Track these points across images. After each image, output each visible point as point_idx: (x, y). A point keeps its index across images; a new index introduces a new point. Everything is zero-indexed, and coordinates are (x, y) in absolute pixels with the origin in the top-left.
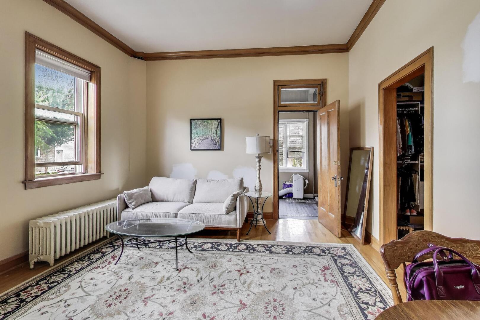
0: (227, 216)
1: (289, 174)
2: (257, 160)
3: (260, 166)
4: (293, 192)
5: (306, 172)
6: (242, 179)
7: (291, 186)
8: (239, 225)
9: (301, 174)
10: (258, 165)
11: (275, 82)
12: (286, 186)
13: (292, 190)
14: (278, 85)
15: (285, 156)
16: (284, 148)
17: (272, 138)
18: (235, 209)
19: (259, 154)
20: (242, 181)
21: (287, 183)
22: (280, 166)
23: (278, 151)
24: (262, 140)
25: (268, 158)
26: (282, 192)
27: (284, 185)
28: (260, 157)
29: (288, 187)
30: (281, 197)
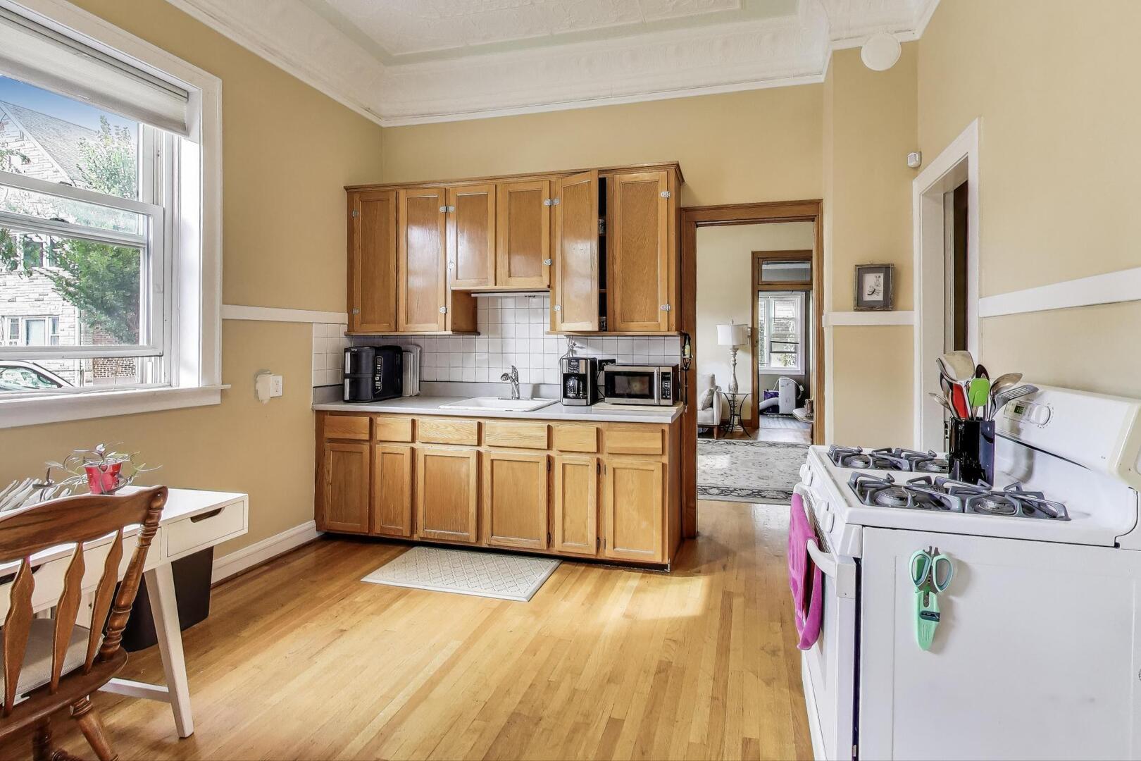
0: (703, 412)
1: (774, 378)
2: (732, 353)
3: (735, 360)
4: (780, 404)
5: (800, 374)
6: (714, 376)
7: (776, 395)
8: (716, 422)
9: (791, 377)
10: (732, 359)
11: (753, 253)
12: (767, 395)
13: (778, 401)
14: (759, 259)
15: (766, 351)
16: (765, 338)
17: (750, 326)
18: (711, 405)
19: (734, 346)
20: (713, 378)
21: (770, 391)
22: (760, 366)
23: (757, 342)
24: (738, 328)
25: (745, 350)
26: (763, 404)
27: (766, 393)
28: (735, 349)
29: (772, 396)
30: (763, 412)
